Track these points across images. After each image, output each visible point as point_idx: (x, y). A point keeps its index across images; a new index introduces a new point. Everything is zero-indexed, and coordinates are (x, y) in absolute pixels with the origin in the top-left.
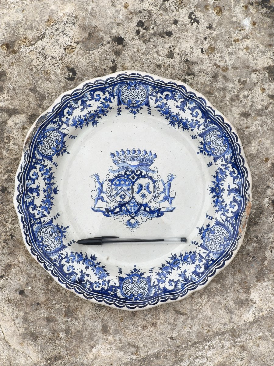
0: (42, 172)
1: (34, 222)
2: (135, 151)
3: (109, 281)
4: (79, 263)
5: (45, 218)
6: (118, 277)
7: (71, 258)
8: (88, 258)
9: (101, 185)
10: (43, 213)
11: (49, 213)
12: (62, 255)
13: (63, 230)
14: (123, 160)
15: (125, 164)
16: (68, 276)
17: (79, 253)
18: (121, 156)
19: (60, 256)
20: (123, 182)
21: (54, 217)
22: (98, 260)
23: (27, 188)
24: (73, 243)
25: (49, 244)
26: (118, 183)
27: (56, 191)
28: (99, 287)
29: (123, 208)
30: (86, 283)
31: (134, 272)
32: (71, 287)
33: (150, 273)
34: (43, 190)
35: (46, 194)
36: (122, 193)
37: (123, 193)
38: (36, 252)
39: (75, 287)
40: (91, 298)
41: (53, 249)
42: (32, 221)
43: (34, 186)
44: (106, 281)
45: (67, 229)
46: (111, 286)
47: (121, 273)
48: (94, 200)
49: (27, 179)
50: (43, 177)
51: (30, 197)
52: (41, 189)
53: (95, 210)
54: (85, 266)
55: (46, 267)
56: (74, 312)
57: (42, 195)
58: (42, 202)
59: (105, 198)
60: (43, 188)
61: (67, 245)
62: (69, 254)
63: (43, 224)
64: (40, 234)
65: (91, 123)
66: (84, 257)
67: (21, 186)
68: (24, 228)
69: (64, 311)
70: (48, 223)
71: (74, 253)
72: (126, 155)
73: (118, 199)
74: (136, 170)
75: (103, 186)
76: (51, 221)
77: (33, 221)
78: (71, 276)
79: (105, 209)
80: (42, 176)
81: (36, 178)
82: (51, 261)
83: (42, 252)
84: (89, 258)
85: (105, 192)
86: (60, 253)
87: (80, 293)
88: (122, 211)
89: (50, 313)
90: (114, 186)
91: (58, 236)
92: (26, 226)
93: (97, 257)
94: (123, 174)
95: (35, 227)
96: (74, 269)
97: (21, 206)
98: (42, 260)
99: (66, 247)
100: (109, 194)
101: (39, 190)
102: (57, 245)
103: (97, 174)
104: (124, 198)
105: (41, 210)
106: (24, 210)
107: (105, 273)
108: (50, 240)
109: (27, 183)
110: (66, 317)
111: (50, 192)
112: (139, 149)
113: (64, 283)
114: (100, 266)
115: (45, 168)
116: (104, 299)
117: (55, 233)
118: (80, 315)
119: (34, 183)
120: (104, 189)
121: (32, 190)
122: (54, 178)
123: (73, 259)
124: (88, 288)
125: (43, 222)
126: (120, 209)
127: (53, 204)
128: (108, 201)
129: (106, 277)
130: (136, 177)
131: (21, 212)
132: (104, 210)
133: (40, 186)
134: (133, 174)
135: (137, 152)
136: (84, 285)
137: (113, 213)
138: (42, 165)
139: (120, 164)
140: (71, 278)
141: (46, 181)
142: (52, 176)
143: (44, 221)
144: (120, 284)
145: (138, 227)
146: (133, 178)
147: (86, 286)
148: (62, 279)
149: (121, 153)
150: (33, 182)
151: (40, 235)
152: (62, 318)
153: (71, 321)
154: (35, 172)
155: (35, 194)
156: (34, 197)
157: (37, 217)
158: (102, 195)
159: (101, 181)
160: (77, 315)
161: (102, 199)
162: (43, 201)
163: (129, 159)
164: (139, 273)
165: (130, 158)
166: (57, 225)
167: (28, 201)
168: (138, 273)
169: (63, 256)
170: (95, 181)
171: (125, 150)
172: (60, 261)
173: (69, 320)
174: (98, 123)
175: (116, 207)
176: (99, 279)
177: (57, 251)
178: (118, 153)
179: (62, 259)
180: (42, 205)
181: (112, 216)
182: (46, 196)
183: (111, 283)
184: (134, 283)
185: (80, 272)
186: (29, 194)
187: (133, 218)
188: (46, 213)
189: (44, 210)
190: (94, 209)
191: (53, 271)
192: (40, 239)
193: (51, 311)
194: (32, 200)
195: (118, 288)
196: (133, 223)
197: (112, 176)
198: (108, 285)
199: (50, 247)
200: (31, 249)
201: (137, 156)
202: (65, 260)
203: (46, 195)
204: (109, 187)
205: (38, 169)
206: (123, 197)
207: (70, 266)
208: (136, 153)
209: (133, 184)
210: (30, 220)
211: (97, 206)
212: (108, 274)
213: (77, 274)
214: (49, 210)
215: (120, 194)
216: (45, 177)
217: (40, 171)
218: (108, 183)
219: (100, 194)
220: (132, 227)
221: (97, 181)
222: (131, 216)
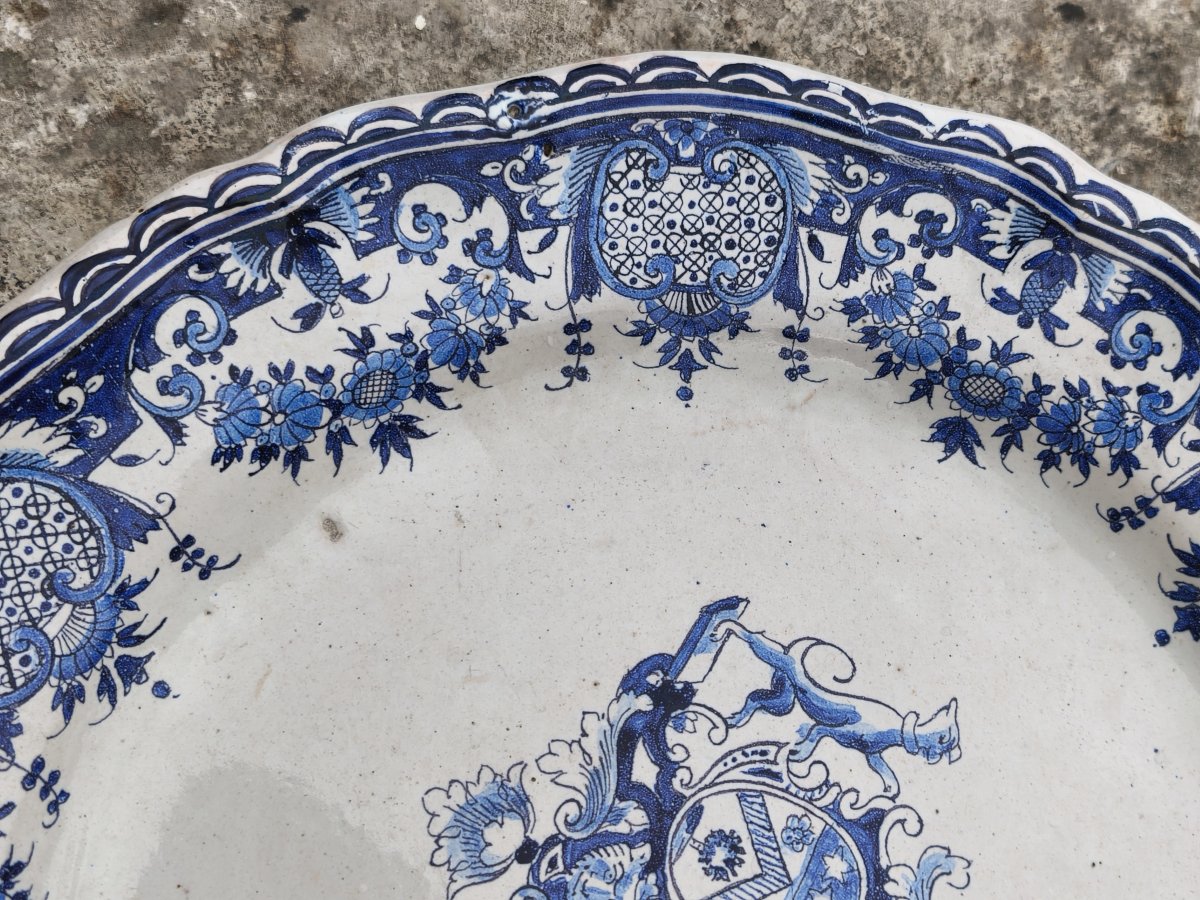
0: (1132, 400)
1: (849, 183)
3: (173, 428)
4: (420, 314)
5: (832, 271)
6: (162, 509)
7: (487, 281)
8: (417, 396)
9: (870, 747)
10: (869, 271)
11: (852, 309)
12: (540, 234)
13: (685, 345)
16: (388, 186)
17: (484, 358)
19: (543, 217)
21: (804, 336)
22: (361, 454)
23: (1087, 251)
24: (571, 361)
25: (656, 196)
27: (954, 436)
28: (180, 338)
29: (636, 817)
30: (264, 267)
31: (119, 651)
32: (301, 152)
33: (39, 764)
34: (1016, 349)
35: (982, 355)
36: (749, 867)
37: (743, 872)
38: (659, 82)
39: (287, 179)
40: (135, 235)
41: (614, 207)
42: (863, 172)
43: (1069, 303)
44: (185, 411)
45: (675, 380)
46: (134, 424)
47: (175, 555)
48: (787, 649)
49: (1140, 278)
50: (1098, 393)
51: (1016, 243)
52: (1030, 339)
53: (716, 620)
54: (382, 343)
55: (531, 83)
56: (109, 162)
57: (989, 328)
58: (946, 300)
59: (763, 726)
60: (1023, 356)
61: (583, 308)
62: (518, 287)
63: (803, 232)
64: (750, 180)
66: (441, 376)
67: (1120, 214)
68: (847, 93)
69: (155, 120)
70: (790, 267)
71: (504, 322)
73: (722, 813)
75: (856, 757)
76: (791, 298)
77: (858, 181)
78: (369, 207)
79: (689, 688)
80: (1105, 383)
81: (1119, 342)
82: (551, 144)
83: (635, 118)
84: (411, 407)
85: (808, 746)
86: (564, 232)
87: (217, 189)
88: (621, 796)
89: (197, 41)
90: (824, 834)
91: (675, 285)
92: (855, 112)
93: (385, 460)
95: (812, 170)
96: (404, 255)
97: (994, 153)
98: (586, 91)
99: (573, 298)
100: (781, 768)
101: (1025, 323)
102: (622, 242)
103: (955, 753)
104: (705, 858)
105: (894, 268)
106: (954, 158)
107: (250, 446)
108: (678, 218)
109: (1119, 266)
110: (109, 107)
111: (974, 387)
113: (358, 134)
114: (317, 446)
115: (1147, 428)
116: (71, 311)
117: (702, 277)
118: (65, 186)
119: (1088, 312)
120: (829, 749)
121: (1051, 272)
122: (1045, 467)
123: (471, 291)
124: (220, 259)
125: (813, 241)
126: (642, 787)
127: (882, 373)
128: (739, 737)
129: (217, 424)
131: (960, 132)
132: (685, 676)
133: (1051, 337)
136: (255, 247)
137: (639, 724)
138: (1181, 423)
140: (357, 196)
141: (1058, 395)
142: (1066, 459)
143: (815, 246)
144: (105, 498)
145: (440, 858)
147: (244, 255)
148: (392, 132)
150: (1101, 306)
151: (744, 173)
152: (121, 84)
153: (65, 122)
154: (1157, 350)
155: (1014, 281)
156: (1001, 265)
157: (871, 221)
158: (799, 717)
159: (893, 756)
160: (77, 173)
161: (767, 700)
162: (943, 310)
164: (92, 683)
166: (739, 326)
167: (997, 213)
168: (95, 677)
169: (529, 240)
170: (912, 719)
172: (510, 203)
173: (79, 115)
175: (667, 768)
176: (233, 370)
177: (585, 217)
179: (516, 224)
180: (927, 295)
181: (619, 712)
182: (965, 343)
183: (147, 437)
184: (39, 599)
185: (363, 279)
186: (1039, 246)
187: (527, 852)
188: (859, 288)
189: (883, 284)
190: (725, 614)
191: (480, 113)
192: (721, 161)
193: (205, 54)
194: (993, 245)
195: (85, 464)
196: (491, 833)
197: (898, 849)
198: (148, 406)
199: (639, 192)
200: (693, 65)
202: (499, 240)
203: (972, 355)
204: (835, 791)
205: (1165, 383)
206: (720, 856)
207: (444, 241)
210: (872, 160)
211: (736, 647)
212: (226, 455)
213: (362, 250)
214: (869, 321)
215: (746, 844)
216: (1093, 405)
217: (1144, 390)
218: (862, 801)
219: (811, 710)
220: (460, 813)
221: (908, 728)
222: (551, 841)
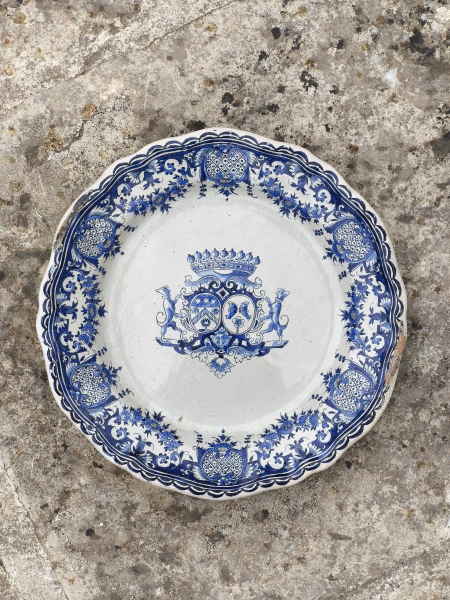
0: (82, 282)
1: (68, 359)
2: (226, 253)
3: (181, 455)
4: (136, 425)
5: (85, 353)
6: (196, 448)
7: (123, 417)
8: (149, 418)
9: (173, 304)
10: (82, 346)
11: (90, 345)
12: (109, 412)
13: (112, 374)
14: (207, 266)
15: (211, 273)
16: (118, 444)
17: (136, 410)
18: (204, 259)
19: (106, 413)
20: (206, 301)
21: (99, 352)
22: (165, 421)
23: (58, 305)
24: (126, 393)
25: (89, 394)
26: (198, 301)
27: (102, 312)
28: (166, 462)
29: (206, 340)
30: (145, 456)
31: (221, 441)
32: (122, 461)
33: (246, 442)
34: (82, 309)
35: (86, 316)
36: (205, 317)
37: (207, 317)
38: (69, 406)
39: (129, 461)
40: (153, 480)
41: (96, 401)
42: (64, 357)
43: (68, 303)
44: (177, 454)
45: (118, 372)
46: (185, 461)
47: (201, 442)
48: (162, 327)
49: (58, 292)
50: (83, 289)
51: (62, 320)
52: (79, 307)
53: (163, 342)
54: (145, 429)
55: (83, 429)
57: (81, 317)
58: (80, 328)
59: (179, 325)
60: (83, 307)
61: (117, 397)
62: (121, 410)
63: (81, 362)
64: (77, 378)
65: (158, 208)
66: (144, 416)
67: (48, 302)
68: (51, 368)
70: (89, 361)
71: (128, 409)
72: (213, 258)
73: (198, 326)
74: (227, 282)
75: (176, 305)
76: (94, 359)
77: (66, 357)
78: (123, 445)
79: (179, 342)
80: (81, 289)
81: (71, 290)
82: (92, 419)
83: (78, 406)
84: (152, 418)
85: (178, 315)
86: (106, 408)
87: (137, 472)
88: (204, 345)
90: (193, 306)
91: (104, 382)
92: (54, 365)
93: (164, 417)
94: (207, 287)
95: (69, 367)
96: (128, 434)
97: (48, 333)
98: (78, 418)
99: (117, 399)
100: (185, 318)
101: (77, 310)
102: (102, 396)
103: (166, 287)
104: (207, 325)
105: (79, 341)
106: (53, 341)
107: (176, 440)
108: (91, 388)
109: (57, 297)
111: (92, 314)
112: (233, 249)
113: (112, 454)
114: (169, 430)
115: (86, 277)
116: (174, 481)
117: (100, 377)
119: (69, 299)
120: (177, 311)
121: (65, 310)
122: (100, 291)
123: (127, 418)
124: (149, 464)
125: (82, 360)
126: (201, 342)
127: (97, 333)
128: (183, 329)
129: (176, 448)
130: (227, 293)
131: (47, 342)
132: (176, 343)
133: (77, 304)
134: (223, 289)
135: (230, 254)
136: (143, 459)
137: (190, 348)
138: (82, 270)
139: (203, 272)
140: (123, 448)
141: (87, 297)
142: (97, 289)
143: (83, 358)
144: (199, 458)
145: (229, 370)
146: (223, 294)
147: (145, 460)
148: (108, 449)
149: (205, 255)
150: (66, 297)
151: (76, 380)
154: (70, 282)
155: (69, 316)
156: (68, 320)
157: (72, 351)
158: (174, 319)
159: (173, 298)
161: (174, 327)
162: (82, 327)
163: (217, 265)
164: (229, 442)
165: (218, 263)
166: (104, 366)
167: (58, 327)
168: (227, 442)
169: (111, 413)
170: (164, 298)
171: (211, 250)
172: (107, 420)
174: (170, 208)
175: (195, 339)
176: (166, 451)
177: (101, 405)
178: (200, 256)
179: (110, 417)
180: (81, 333)
181: (189, 352)
182: (86, 319)
183: (186, 457)
184: (221, 457)
185: (137, 438)
186: (61, 315)
187: (221, 356)
188: (85, 346)
189: (83, 342)
190: (161, 341)
191: (95, 435)
192: (76, 386)
194: (65, 324)
195: (196, 464)
196: (221, 364)
197: (189, 291)
198: (180, 460)
199: (91, 398)
200: (62, 401)
201: (228, 260)
202: (115, 419)
203: (87, 317)
204: (185, 307)
205: (76, 277)
206: (206, 323)
207: (121, 428)
208: (228, 256)
209: (223, 303)
210: (62, 356)
212: (180, 443)
213: (132, 442)
214: (91, 341)
215: (202, 319)
216: (86, 289)
217: (79, 280)
218: (183, 301)
219: (171, 318)
220: (220, 371)
221: (166, 298)
222: (218, 353)
